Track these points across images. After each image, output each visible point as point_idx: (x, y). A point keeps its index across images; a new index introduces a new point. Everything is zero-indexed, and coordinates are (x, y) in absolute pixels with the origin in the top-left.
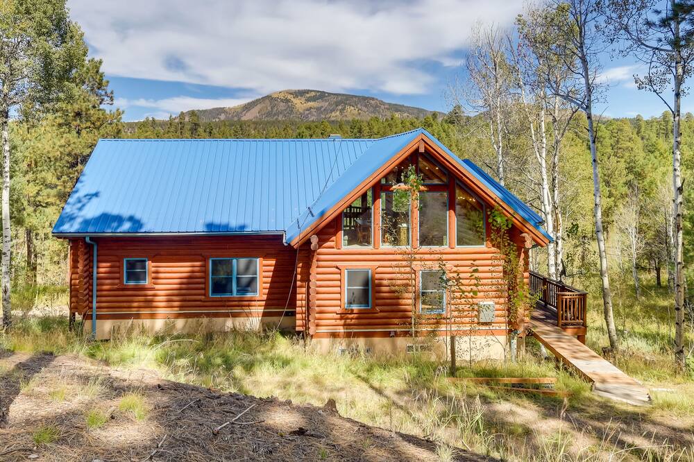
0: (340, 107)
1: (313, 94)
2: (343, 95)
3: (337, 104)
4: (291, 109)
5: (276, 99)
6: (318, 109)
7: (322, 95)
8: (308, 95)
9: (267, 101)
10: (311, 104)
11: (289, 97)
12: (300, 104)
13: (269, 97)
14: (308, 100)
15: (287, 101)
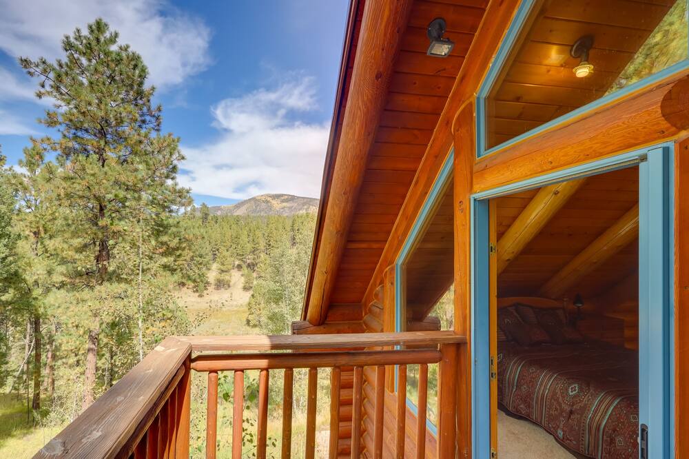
0: (306, 207)
1: (286, 197)
2: (308, 198)
3: (304, 204)
4: (270, 208)
5: (259, 200)
6: (290, 208)
7: (292, 198)
8: (283, 198)
9: (252, 202)
10: (285, 204)
11: (269, 199)
12: (276, 204)
13: (254, 199)
14: (283, 201)
15: (267, 202)
